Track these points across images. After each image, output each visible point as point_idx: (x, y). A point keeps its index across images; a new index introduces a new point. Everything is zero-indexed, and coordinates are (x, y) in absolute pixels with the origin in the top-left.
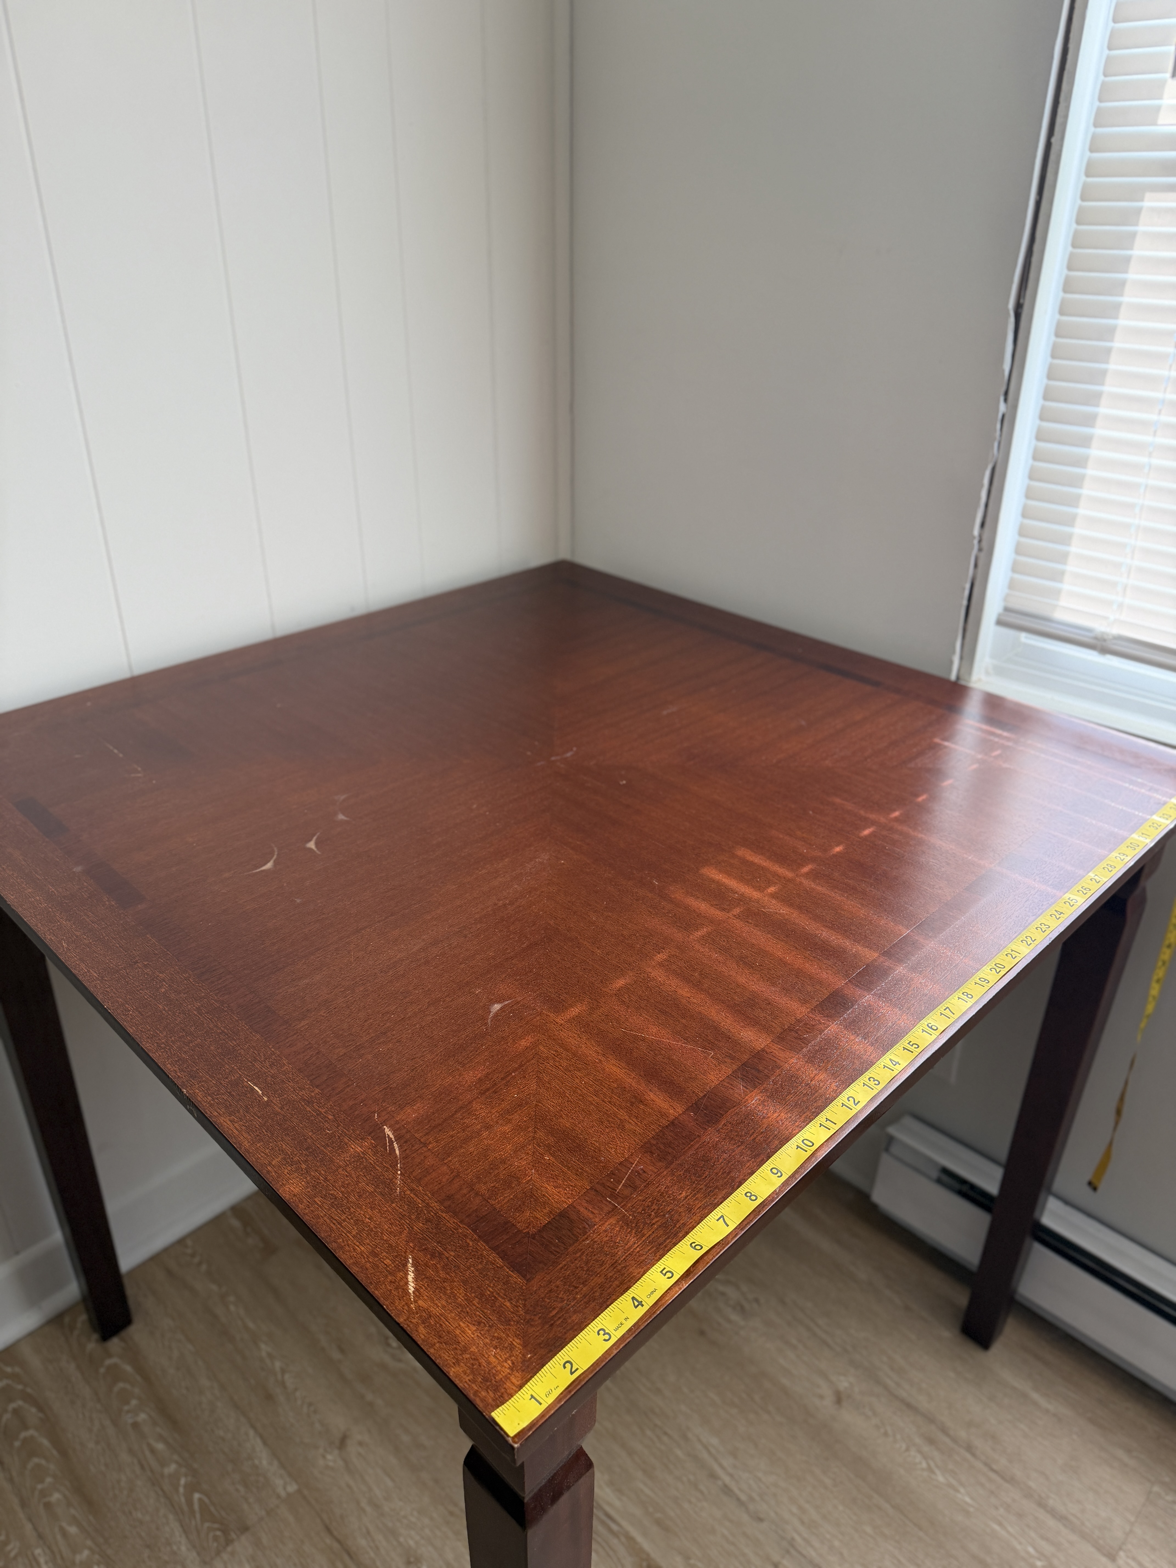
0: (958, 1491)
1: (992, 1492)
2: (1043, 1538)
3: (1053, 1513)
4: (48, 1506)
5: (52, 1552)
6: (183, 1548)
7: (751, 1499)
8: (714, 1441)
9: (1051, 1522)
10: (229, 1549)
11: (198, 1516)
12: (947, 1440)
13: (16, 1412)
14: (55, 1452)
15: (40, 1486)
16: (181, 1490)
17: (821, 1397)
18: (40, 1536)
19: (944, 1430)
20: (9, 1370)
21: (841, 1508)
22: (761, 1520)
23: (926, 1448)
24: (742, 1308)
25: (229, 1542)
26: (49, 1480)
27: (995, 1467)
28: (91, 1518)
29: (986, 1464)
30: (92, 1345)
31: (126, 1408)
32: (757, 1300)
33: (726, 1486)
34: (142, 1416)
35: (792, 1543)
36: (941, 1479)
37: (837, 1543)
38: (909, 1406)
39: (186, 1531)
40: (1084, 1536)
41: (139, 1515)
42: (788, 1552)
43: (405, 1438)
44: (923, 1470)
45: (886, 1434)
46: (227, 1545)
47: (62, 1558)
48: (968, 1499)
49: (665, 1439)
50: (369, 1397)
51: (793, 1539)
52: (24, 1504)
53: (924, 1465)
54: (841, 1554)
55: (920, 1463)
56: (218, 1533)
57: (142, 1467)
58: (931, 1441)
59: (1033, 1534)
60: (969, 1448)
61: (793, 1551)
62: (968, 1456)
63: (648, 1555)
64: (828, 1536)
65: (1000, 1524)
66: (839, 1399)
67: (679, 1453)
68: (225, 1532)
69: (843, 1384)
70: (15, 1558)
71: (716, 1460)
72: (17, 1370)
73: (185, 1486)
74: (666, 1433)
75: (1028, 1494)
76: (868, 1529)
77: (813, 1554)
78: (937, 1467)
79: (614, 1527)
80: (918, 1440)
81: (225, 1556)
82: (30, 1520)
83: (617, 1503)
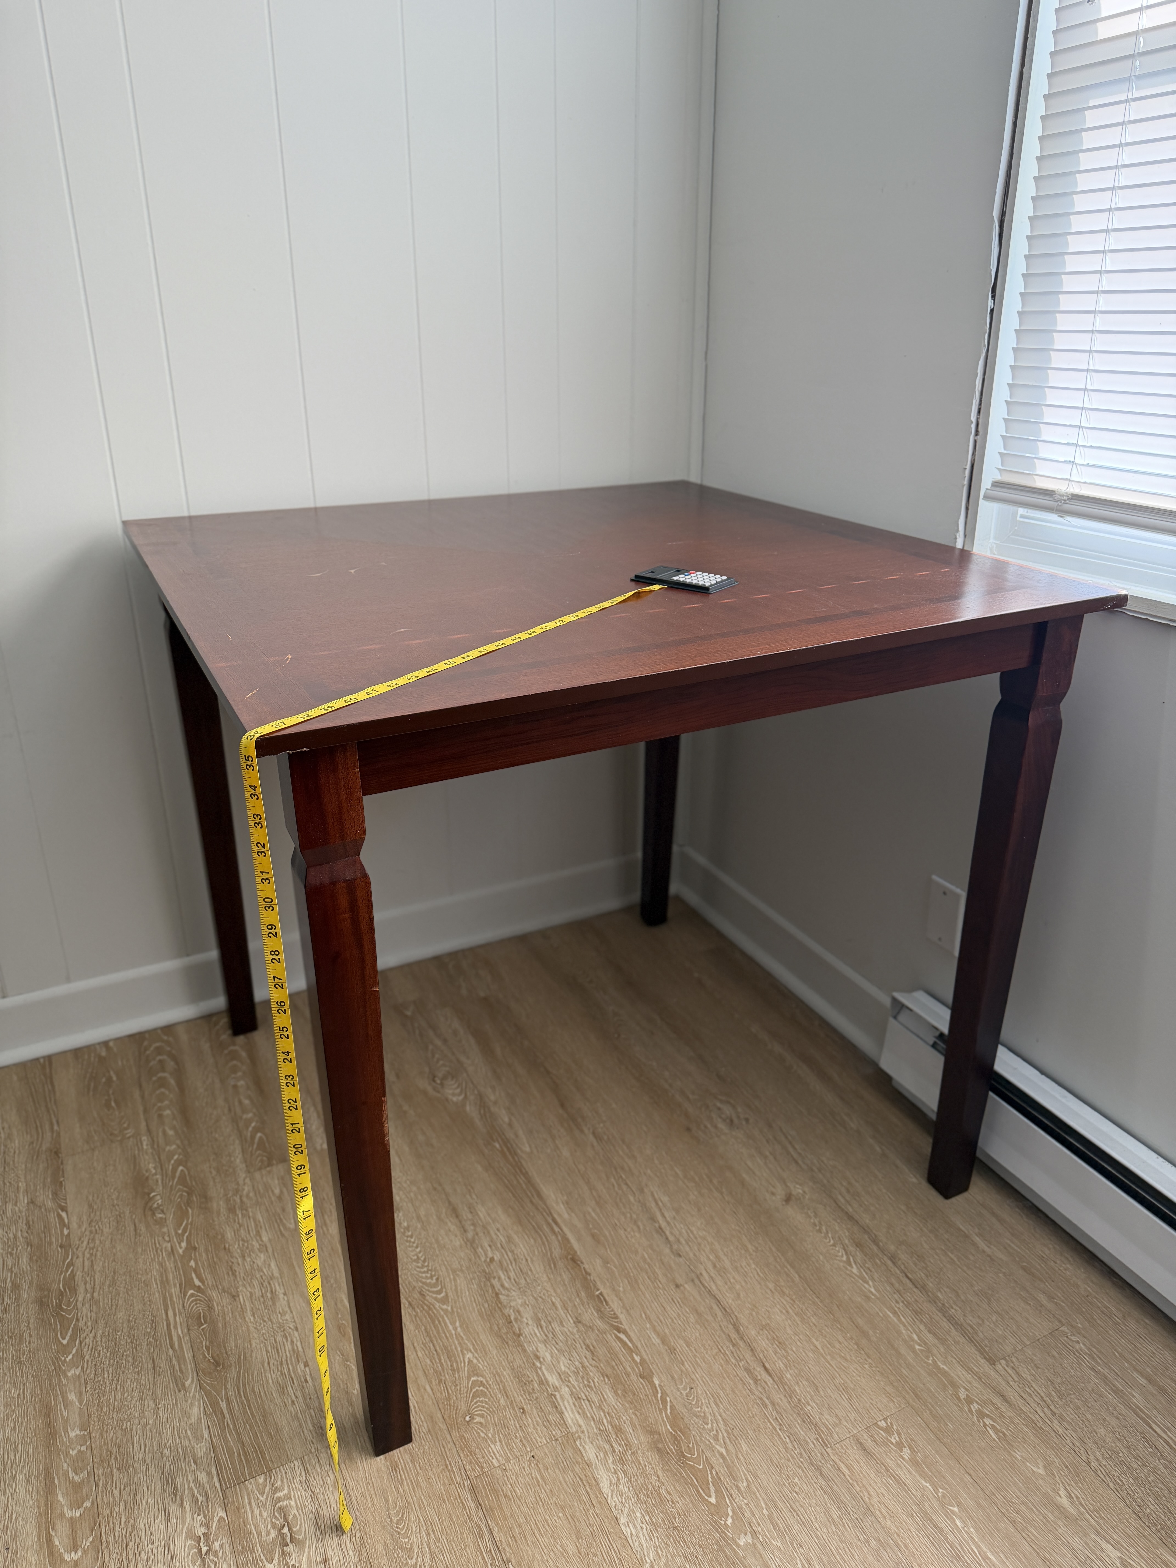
0: (867, 1283)
1: (898, 1291)
2: (930, 1332)
3: (950, 1319)
4: (160, 1116)
5: (153, 1141)
6: (238, 1161)
7: (679, 1241)
8: (665, 1199)
9: (945, 1324)
10: (268, 1169)
11: (255, 1146)
12: (875, 1248)
13: (160, 1061)
14: (176, 1089)
15: (159, 1104)
16: (250, 1129)
17: (773, 1194)
18: (149, 1131)
19: (875, 1241)
20: (165, 1038)
21: (753, 1266)
22: (680, 1256)
23: (851, 1249)
24: (732, 1121)
25: (270, 1164)
26: (166, 1102)
27: (910, 1276)
28: (185, 1129)
29: (903, 1272)
30: (226, 1036)
31: (233, 1076)
32: (747, 1120)
33: (660, 1228)
34: (241, 1083)
35: (699, 1276)
36: (855, 1270)
37: (738, 1287)
38: (850, 1218)
39: (243, 1151)
40: (971, 1341)
41: (217, 1136)
42: (693, 1281)
43: (421, 1138)
44: (841, 1261)
45: (820, 1231)
46: (268, 1166)
47: (158, 1146)
48: (873, 1290)
49: (624, 1187)
50: (406, 1108)
51: (701, 1274)
52: (145, 1111)
53: (844, 1258)
54: (739, 1295)
55: (842, 1256)
56: (265, 1158)
57: (230, 1110)
58: (859, 1245)
59: (922, 1327)
60: (893, 1258)
61: (697, 1281)
62: (889, 1263)
63: (576, 1252)
64: (732, 1280)
65: (895, 1313)
66: (788, 1199)
67: (632, 1199)
68: (270, 1159)
69: (797, 1190)
70: (129, 1138)
71: (660, 1210)
72: (171, 1039)
73: (254, 1128)
74: (627, 1184)
75: (933, 1300)
76: (771, 1286)
77: (714, 1288)
78: (855, 1263)
79: (556, 1229)
80: (847, 1241)
81: (264, 1172)
82: (146, 1120)
83: (566, 1216)
